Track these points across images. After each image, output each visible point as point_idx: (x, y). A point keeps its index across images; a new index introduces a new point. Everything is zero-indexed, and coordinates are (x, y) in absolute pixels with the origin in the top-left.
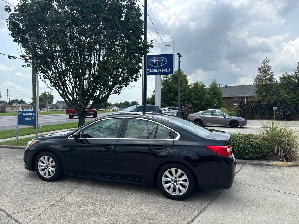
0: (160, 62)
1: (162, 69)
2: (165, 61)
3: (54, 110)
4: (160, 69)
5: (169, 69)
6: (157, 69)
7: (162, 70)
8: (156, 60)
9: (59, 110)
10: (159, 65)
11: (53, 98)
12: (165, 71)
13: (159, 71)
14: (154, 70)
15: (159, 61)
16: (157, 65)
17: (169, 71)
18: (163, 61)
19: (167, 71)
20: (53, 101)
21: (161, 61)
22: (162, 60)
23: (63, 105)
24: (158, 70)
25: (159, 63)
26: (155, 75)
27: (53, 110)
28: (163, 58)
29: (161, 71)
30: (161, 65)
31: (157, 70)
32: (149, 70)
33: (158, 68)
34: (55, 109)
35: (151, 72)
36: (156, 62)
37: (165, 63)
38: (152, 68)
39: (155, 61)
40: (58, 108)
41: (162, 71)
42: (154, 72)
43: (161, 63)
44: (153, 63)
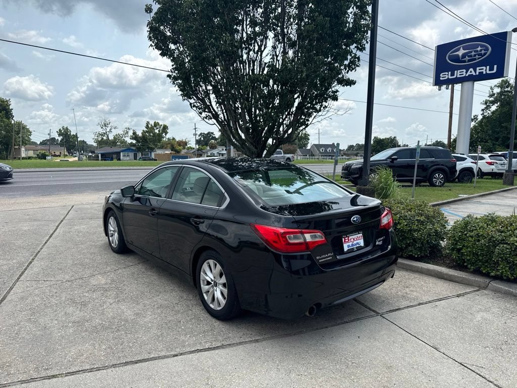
0: (473, 53)
1: (478, 68)
2: (487, 49)
3: (307, 159)
4: (471, 69)
5: (495, 66)
6: (465, 71)
7: (478, 71)
8: (464, 50)
9: (315, 159)
10: (469, 61)
11: (309, 139)
12: (484, 73)
13: (469, 73)
14: (459, 73)
15: (471, 52)
16: (465, 62)
17: (495, 70)
18: (481, 50)
19: (488, 72)
20: (308, 143)
21: (477, 51)
22: (479, 49)
23: (321, 151)
24: (466, 73)
25: (471, 56)
26: (460, 84)
27: (305, 158)
28: (479, 45)
29: (474, 74)
30: (475, 59)
31: (464, 73)
32: (447, 73)
33: (467, 68)
34: (308, 157)
35: (450, 77)
36: (464, 56)
37: (485, 54)
38: (452, 69)
39: (461, 52)
40: (314, 156)
41: (477, 74)
42: (458, 76)
43: (475, 55)
44: (456, 59)
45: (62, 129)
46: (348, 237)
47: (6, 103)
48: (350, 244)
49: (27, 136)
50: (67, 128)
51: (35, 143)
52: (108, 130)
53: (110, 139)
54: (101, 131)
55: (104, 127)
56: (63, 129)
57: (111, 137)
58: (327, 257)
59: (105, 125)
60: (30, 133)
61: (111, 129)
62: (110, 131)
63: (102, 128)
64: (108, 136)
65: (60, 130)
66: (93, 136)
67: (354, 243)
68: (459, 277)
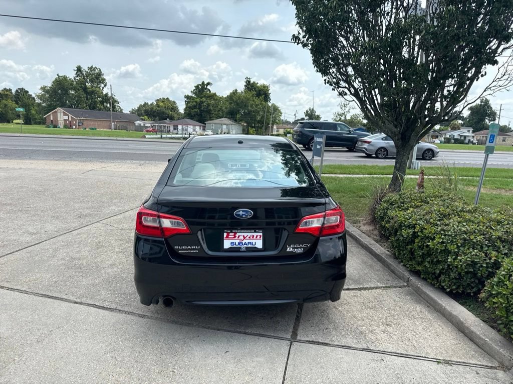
45: (308, 110)
46: (235, 233)
47: (266, 88)
48: (237, 241)
49: (278, 117)
50: (313, 109)
51: (287, 123)
52: (347, 110)
53: (347, 119)
54: (341, 111)
55: (343, 108)
56: (310, 110)
57: (348, 118)
58: (189, 249)
59: (344, 105)
60: (281, 113)
61: (349, 110)
62: (348, 111)
63: (341, 108)
64: (345, 116)
65: (307, 111)
66: (333, 116)
67: (244, 242)
68: (480, 338)
